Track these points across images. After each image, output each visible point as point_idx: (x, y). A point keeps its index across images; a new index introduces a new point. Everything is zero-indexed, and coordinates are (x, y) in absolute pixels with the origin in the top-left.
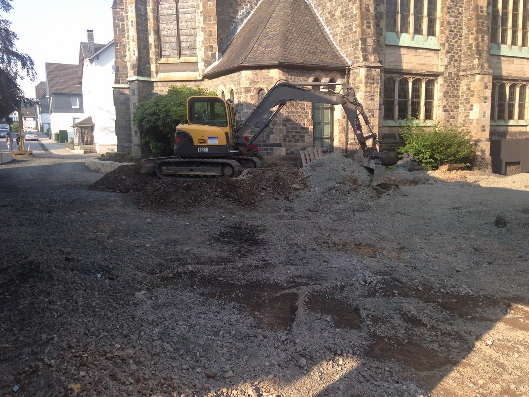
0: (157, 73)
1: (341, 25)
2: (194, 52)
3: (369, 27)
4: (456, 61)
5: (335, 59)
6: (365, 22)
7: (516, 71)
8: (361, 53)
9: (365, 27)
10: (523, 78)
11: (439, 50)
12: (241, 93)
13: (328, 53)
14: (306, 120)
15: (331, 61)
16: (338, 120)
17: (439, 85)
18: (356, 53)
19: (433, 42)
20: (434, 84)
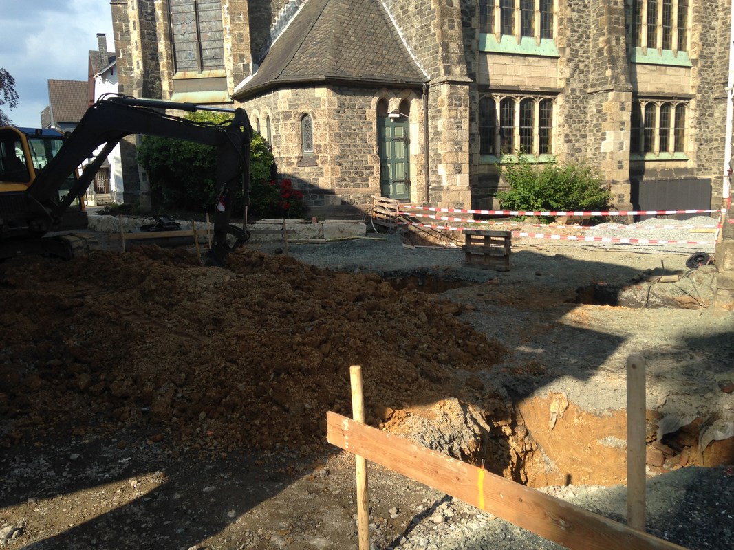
0: (171, 93)
1: (417, 25)
2: (221, 63)
3: (452, 28)
4: (581, 72)
5: (408, 72)
6: (446, 20)
7: (670, 85)
8: (441, 63)
9: (446, 27)
10: (679, 94)
11: (557, 58)
12: (278, 121)
13: (399, 63)
14: (369, 156)
15: (402, 74)
16: (416, 156)
17: (559, 107)
18: (435, 64)
19: (548, 47)
20: (552, 106)
